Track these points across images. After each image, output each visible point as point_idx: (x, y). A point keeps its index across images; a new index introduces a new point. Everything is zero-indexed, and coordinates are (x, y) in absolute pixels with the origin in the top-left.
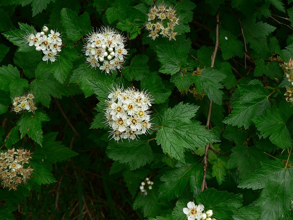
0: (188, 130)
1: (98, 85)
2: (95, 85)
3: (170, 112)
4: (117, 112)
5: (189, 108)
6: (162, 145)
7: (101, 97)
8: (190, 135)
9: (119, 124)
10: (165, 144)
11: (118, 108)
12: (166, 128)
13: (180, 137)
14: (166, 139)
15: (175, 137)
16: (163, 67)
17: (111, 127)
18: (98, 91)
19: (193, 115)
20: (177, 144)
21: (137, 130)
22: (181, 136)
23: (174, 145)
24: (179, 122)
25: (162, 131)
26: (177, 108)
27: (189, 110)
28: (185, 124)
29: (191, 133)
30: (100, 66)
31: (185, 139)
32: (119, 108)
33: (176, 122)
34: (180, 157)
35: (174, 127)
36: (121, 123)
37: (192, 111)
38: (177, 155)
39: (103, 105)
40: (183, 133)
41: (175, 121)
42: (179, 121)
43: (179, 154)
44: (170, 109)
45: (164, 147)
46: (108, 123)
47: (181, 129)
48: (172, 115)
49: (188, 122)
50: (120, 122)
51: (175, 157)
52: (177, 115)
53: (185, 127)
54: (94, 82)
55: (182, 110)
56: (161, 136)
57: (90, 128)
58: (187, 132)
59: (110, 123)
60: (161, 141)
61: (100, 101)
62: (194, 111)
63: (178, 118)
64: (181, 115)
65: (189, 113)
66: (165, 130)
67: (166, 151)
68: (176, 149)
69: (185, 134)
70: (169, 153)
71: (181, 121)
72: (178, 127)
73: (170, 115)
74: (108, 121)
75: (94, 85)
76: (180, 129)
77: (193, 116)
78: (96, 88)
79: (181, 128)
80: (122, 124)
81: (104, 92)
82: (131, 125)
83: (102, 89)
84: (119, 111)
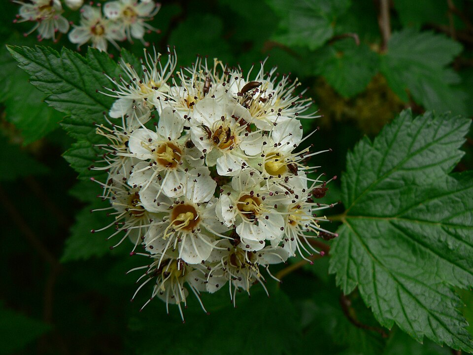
0: (446, 214)
1: (61, 71)
2: (49, 73)
3: (369, 155)
4: (160, 168)
5: (436, 131)
6: (361, 291)
7: (78, 120)
8: (462, 233)
9: (178, 228)
10: (372, 285)
11: (163, 149)
12: (360, 221)
13: (423, 248)
14: (370, 264)
15: (402, 251)
16: (282, 25)
17: (141, 248)
18: (63, 96)
19: (453, 154)
20: (420, 278)
21: (268, 243)
22: (428, 242)
23: (409, 285)
24: (410, 190)
25: (347, 235)
26: (390, 136)
27: (438, 136)
28: (433, 193)
29: (463, 226)
30: (71, 29)
31: (446, 253)
32: (169, 149)
33: (397, 191)
34: (451, 328)
35: (395, 211)
36: (186, 223)
37: (446, 140)
38: (434, 323)
39: (91, 153)
40: (431, 232)
41: (391, 186)
42: (410, 184)
43: (442, 318)
44: (366, 142)
45: (373, 297)
46: (126, 231)
47: (421, 216)
48: (377, 163)
49: (444, 185)
50: (182, 217)
51: (428, 332)
52: (396, 162)
53: (436, 206)
54: (44, 58)
55: (410, 139)
56: (351, 257)
57: (64, 259)
58: (446, 223)
59: (130, 226)
60: (355, 273)
61: (75, 141)
62: (455, 138)
63: (401, 172)
64: (412, 163)
65: (437, 151)
66: (360, 230)
67: (388, 316)
68: (421, 299)
69: (439, 232)
70: (400, 321)
71: (417, 181)
72: (407, 209)
73: (370, 167)
74: (123, 220)
75: (45, 71)
76: (416, 215)
77: (457, 160)
78: (53, 82)
79: (421, 210)
80: (193, 223)
81: (91, 101)
82: (238, 222)
83: (81, 85)
84: (171, 165)
